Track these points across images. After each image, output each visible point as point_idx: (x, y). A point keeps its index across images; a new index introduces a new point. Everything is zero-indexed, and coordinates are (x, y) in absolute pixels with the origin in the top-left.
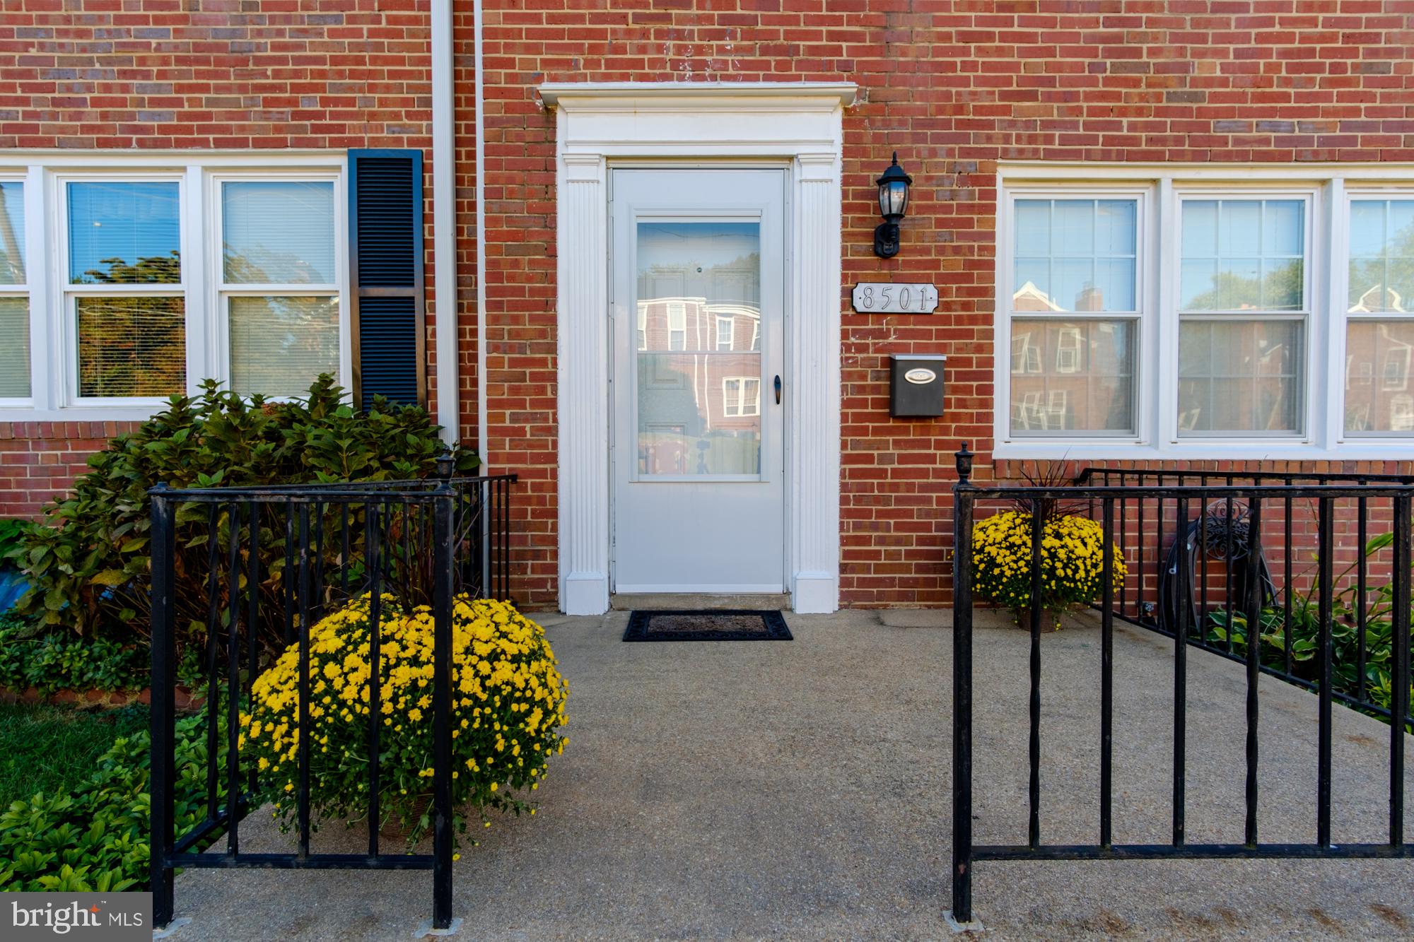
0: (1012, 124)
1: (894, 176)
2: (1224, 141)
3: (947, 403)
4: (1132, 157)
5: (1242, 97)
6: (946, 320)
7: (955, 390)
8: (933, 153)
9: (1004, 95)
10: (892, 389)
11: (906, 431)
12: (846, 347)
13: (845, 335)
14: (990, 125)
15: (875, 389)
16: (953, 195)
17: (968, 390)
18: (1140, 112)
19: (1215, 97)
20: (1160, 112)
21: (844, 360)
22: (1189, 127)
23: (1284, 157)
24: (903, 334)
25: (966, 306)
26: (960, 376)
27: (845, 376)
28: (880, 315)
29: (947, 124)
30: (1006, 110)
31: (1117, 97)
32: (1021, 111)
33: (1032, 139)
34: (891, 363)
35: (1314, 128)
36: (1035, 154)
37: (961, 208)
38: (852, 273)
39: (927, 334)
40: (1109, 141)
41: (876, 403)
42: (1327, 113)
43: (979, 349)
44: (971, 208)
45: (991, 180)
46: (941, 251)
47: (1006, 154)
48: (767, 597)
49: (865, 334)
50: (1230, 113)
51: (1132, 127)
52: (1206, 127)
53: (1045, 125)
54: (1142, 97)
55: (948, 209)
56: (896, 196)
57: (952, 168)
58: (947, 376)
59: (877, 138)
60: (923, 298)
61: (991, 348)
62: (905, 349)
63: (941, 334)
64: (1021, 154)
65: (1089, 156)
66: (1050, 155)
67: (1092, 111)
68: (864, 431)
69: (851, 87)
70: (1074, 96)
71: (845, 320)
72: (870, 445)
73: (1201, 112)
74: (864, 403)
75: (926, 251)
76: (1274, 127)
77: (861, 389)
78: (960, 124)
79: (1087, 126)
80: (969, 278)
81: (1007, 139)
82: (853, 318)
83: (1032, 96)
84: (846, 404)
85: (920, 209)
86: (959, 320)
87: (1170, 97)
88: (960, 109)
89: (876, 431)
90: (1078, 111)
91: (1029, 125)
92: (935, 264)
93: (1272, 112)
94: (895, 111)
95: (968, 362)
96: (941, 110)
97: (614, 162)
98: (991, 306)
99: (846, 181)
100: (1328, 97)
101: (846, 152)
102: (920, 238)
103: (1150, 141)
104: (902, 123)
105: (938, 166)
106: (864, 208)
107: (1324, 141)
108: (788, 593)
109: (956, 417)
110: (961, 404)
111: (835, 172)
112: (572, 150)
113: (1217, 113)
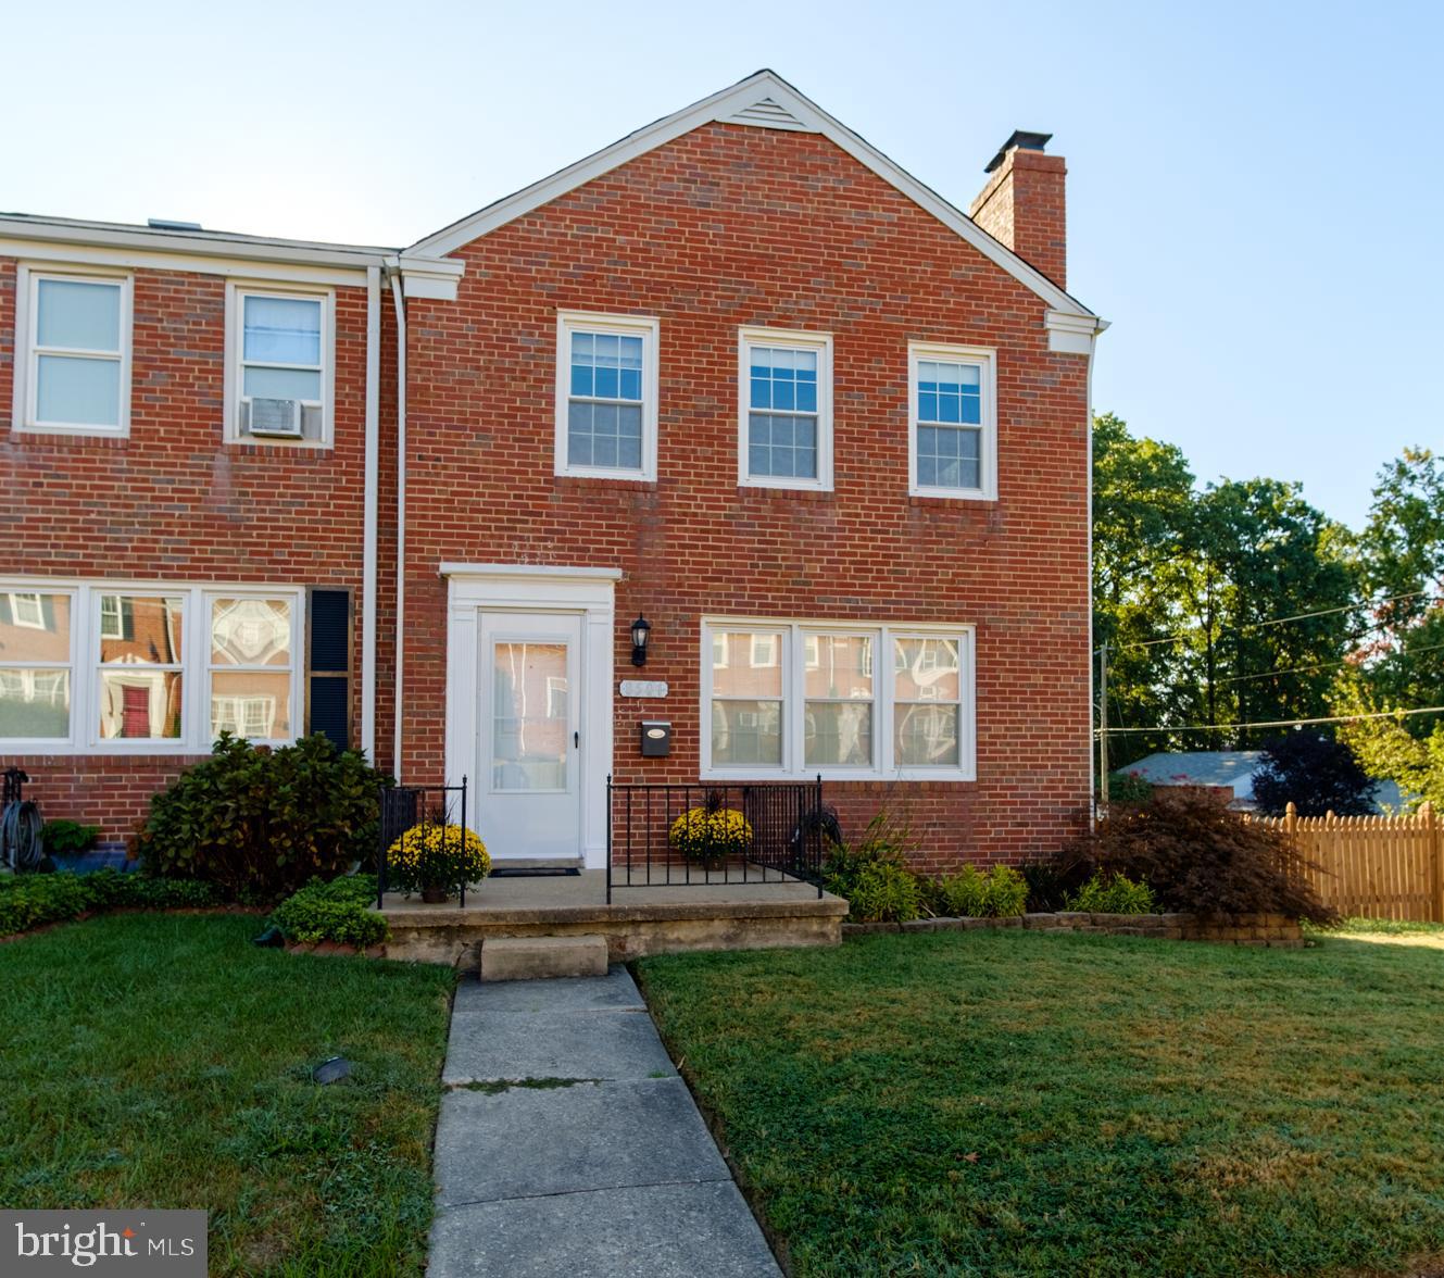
0: (709, 595)
1: (641, 625)
2: (822, 607)
3: (673, 749)
4: (774, 614)
5: (831, 584)
6: (673, 701)
7: (679, 741)
8: (665, 609)
9: (704, 579)
10: (641, 740)
11: (650, 764)
12: (616, 716)
13: (615, 709)
14: (697, 594)
15: (633, 740)
16: (677, 632)
17: (685, 741)
18: (777, 590)
19: (817, 584)
20: (788, 591)
21: (615, 724)
22: (804, 599)
23: (854, 617)
24: (648, 709)
25: (684, 694)
26: (681, 733)
27: (616, 732)
28: (635, 699)
29: (673, 593)
30: (705, 587)
31: (765, 582)
32: (713, 588)
33: (720, 603)
34: (640, 725)
35: (870, 601)
36: (721, 611)
37: (681, 640)
38: (620, 675)
39: (662, 709)
40: (761, 605)
41: (633, 748)
42: (875, 594)
43: (691, 718)
44: (687, 640)
45: (698, 625)
46: (670, 663)
47: (706, 610)
48: (569, 860)
49: (627, 709)
50: (825, 592)
51: (774, 598)
52: (812, 599)
53: (727, 595)
54: (779, 582)
55: (674, 640)
56: (641, 635)
57: (676, 617)
58: (673, 733)
59: (634, 600)
60: (659, 689)
61: (698, 718)
62: (649, 718)
63: (670, 709)
64: (714, 611)
65: (751, 613)
66: (730, 612)
67: (752, 589)
68: (626, 764)
69: (617, 573)
70: (742, 581)
71: (616, 701)
72: (630, 772)
73: (810, 592)
74: (626, 748)
75: (662, 663)
76: (849, 601)
77: (625, 740)
78: (680, 593)
79: (750, 597)
80: (686, 678)
81: (706, 602)
82: (620, 700)
83: (720, 580)
84: (616, 748)
85: (658, 639)
86: (680, 702)
87: (794, 583)
88: (680, 585)
89: (634, 764)
90: (745, 589)
91: (719, 595)
92: (666, 670)
93: (847, 593)
94: (644, 585)
95: (685, 725)
96: (669, 585)
97: (481, 609)
98: (698, 694)
99: (616, 623)
100: (875, 586)
101: (616, 607)
102: (659, 655)
103: (784, 606)
104: (648, 592)
105: (668, 616)
106: (627, 638)
107: (874, 609)
108: (582, 858)
109: (678, 756)
110: (682, 749)
111: (611, 619)
112: (459, 603)
113: (819, 592)
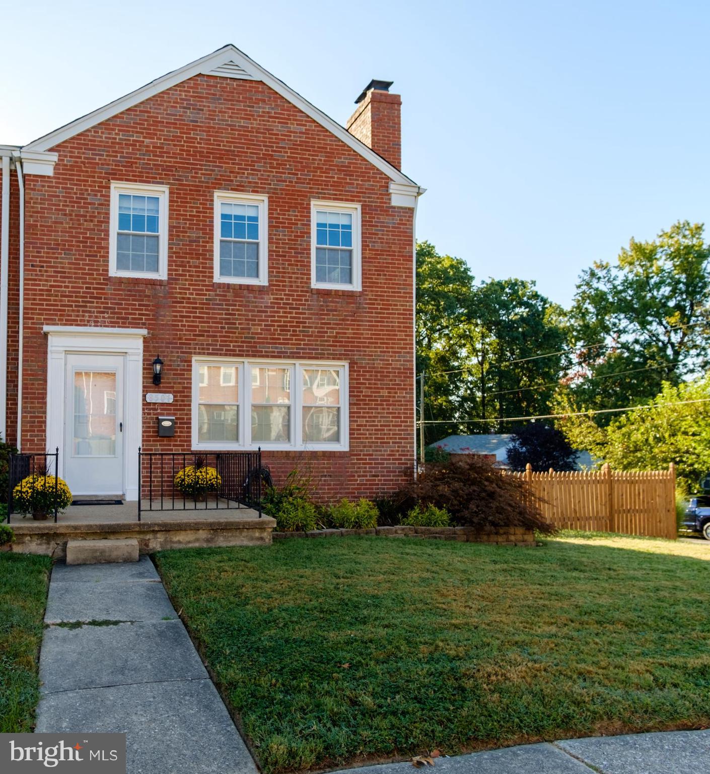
0: (197, 344)
1: (158, 361)
2: (262, 352)
3: (176, 432)
4: (234, 355)
5: (267, 339)
6: (176, 405)
7: (179, 428)
8: (172, 352)
9: (194, 335)
10: (158, 427)
11: (163, 441)
12: (144, 414)
13: (143, 409)
14: (190, 344)
15: (153, 427)
16: (178, 366)
17: (183, 428)
18: (236, 342)
19: (259, 338)
20: (242, 342)
21: (143, 418)
22: (251, 347)
23: (280, 357)
24: (162, 409)
25: (183, 401)
26: (181, 423)
27: (144, 423)
28: (155, 404)
29: (176, 343)
30: (195, 340)
31: (229, 337)
32: (199, 340)
33: (203, 349)
34: (157, 418)
35: (290, 348)
36: (204, 354)
37: (181, 370)
38: (146, 390)
39: (170, 410)
40: (227, 350)
41: (154, 432)
42: (292, 344)
43: (187, 414)
44: (184, 370)
45: (190, 361)
46: (175, 383)
47: (195, 353)
48: (117, 496)
49: (150, 409)
50: (263, 343)
51: (234, 346)
52: (256, 347)
53: (207, 345)
54: (237, 337)
55: (177, 370)
56: (158, 367)
57: (178, 357)
58: (176, 423)
59: (154, 347)
60: (168, 398)
61: (190, 414)
62: (162, 414)
63: (175, 410)
64: (199, 353)
65: (221, 355)
66: (209, 354)
67: (221, 341)
68: (150, 441)
69: (144, 332)
70: (216, 336)
71: (143, 405)
72: (152, 445)
73: (255, 342)
74: (149, 432)
75: (170, 383)
76: (276, 348)
77: (149, 427)
78: (181, 343)
79: (220, 345)
80: (183, 392)
81: (195, 349)
82: (146, 404)
83: (203, 336)
84: (144, 432)
85: (168, 370)
86: (180, 405)
87: (246, 338)
88: (180, 339)
89: (154, 441)
90: (217, 341)
91: (202, 344)
92: (173, 387)
93: (275, 343)
94: (160, 339)
95: (183, 419)
96: (174, 339)
97: (67, 352)
98: (190, 401)
99: (144, 360)
100: (292, 340)
101: (144, 351)
102: (168, 379)
103: (239, 351)
104: (162, 343)
105: (174, 356)
106: (150, 369)
107: (291, 353)
108: (124, 495)
109: (179, 436)
110: (181, 432)
111: (141, 358)
112: (54, 348)
113: (259, 343)
